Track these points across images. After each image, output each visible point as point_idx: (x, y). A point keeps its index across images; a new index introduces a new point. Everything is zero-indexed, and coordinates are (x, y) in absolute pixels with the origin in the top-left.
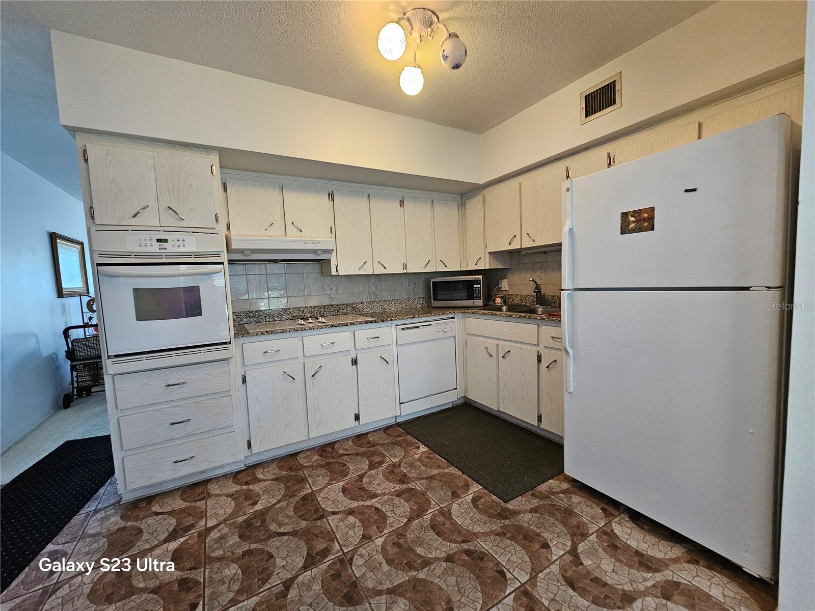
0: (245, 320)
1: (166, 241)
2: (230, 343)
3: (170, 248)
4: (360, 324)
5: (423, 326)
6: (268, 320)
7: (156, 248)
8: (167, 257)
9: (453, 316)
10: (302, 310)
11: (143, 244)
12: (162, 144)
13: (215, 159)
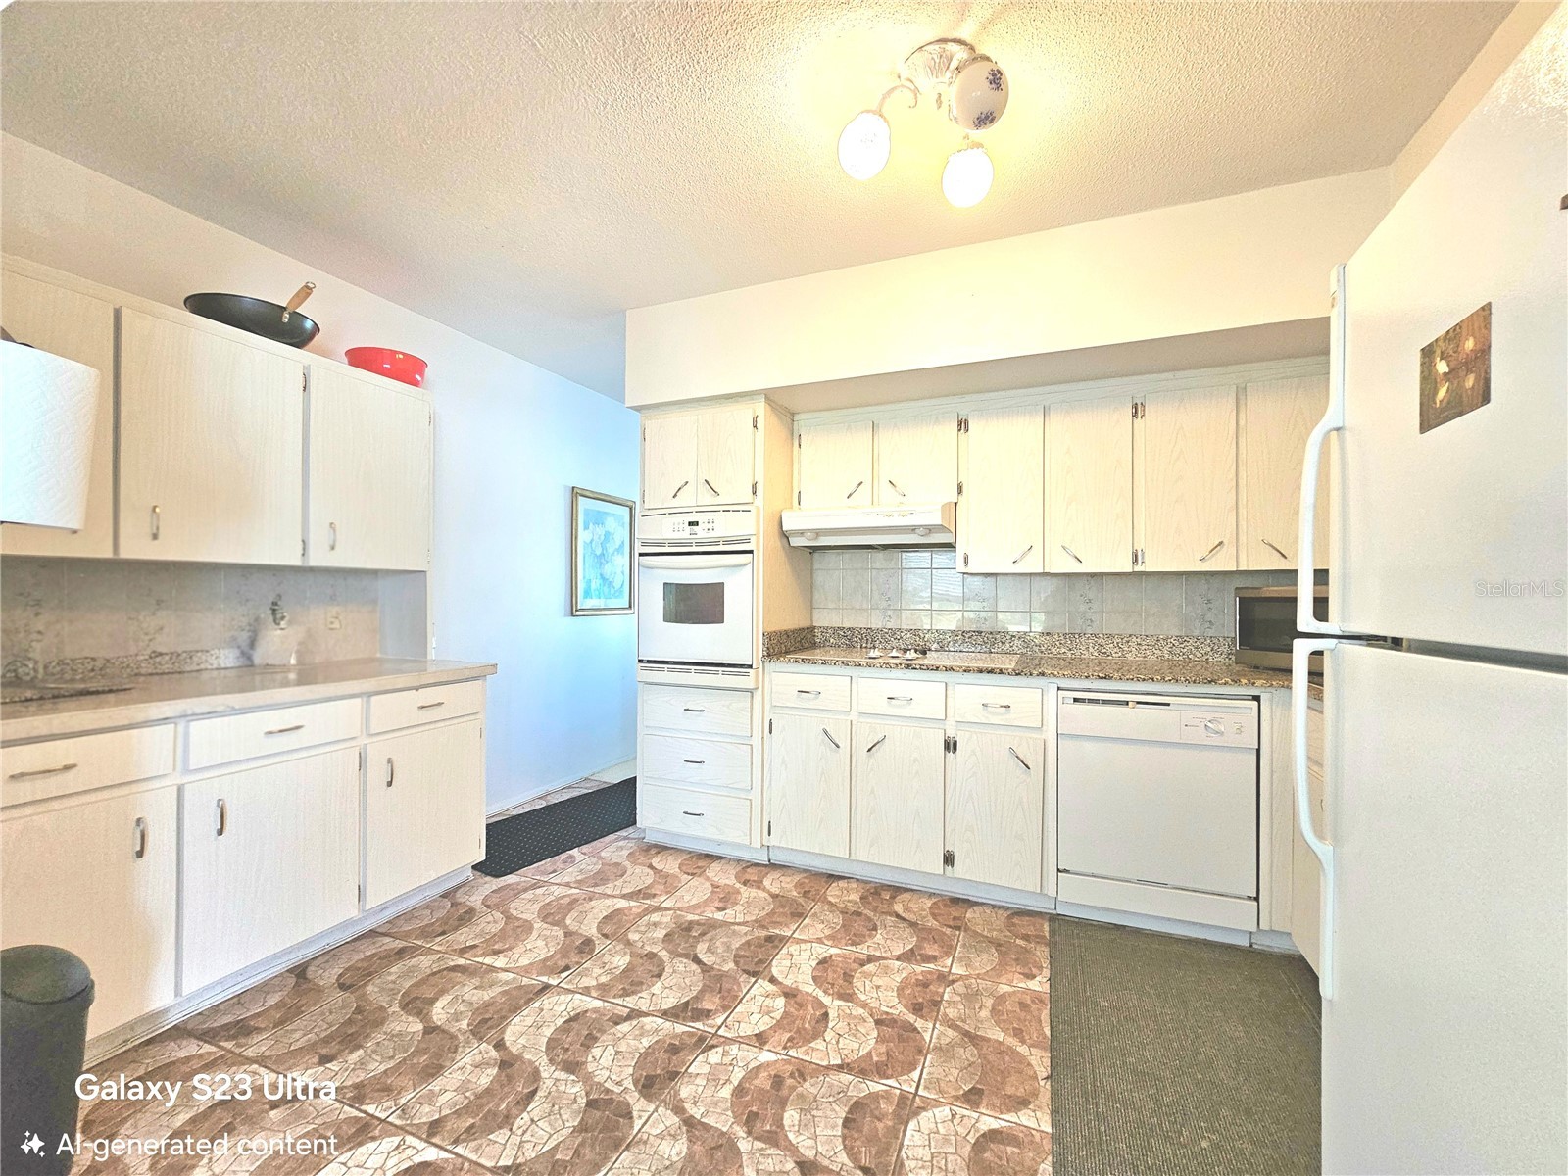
0: (832, 640)
1: (697, 524)
2: (750, 667)
3: (700, 532)
4: (965, 671)
5: (1138, 702)
6: (864, 645)
7: (685, 533)
8: (698, 544)
9: (1256, 692)
10: (922, 636)
11: (677, 529)
12: (708, 403)
13: (760, 407)
